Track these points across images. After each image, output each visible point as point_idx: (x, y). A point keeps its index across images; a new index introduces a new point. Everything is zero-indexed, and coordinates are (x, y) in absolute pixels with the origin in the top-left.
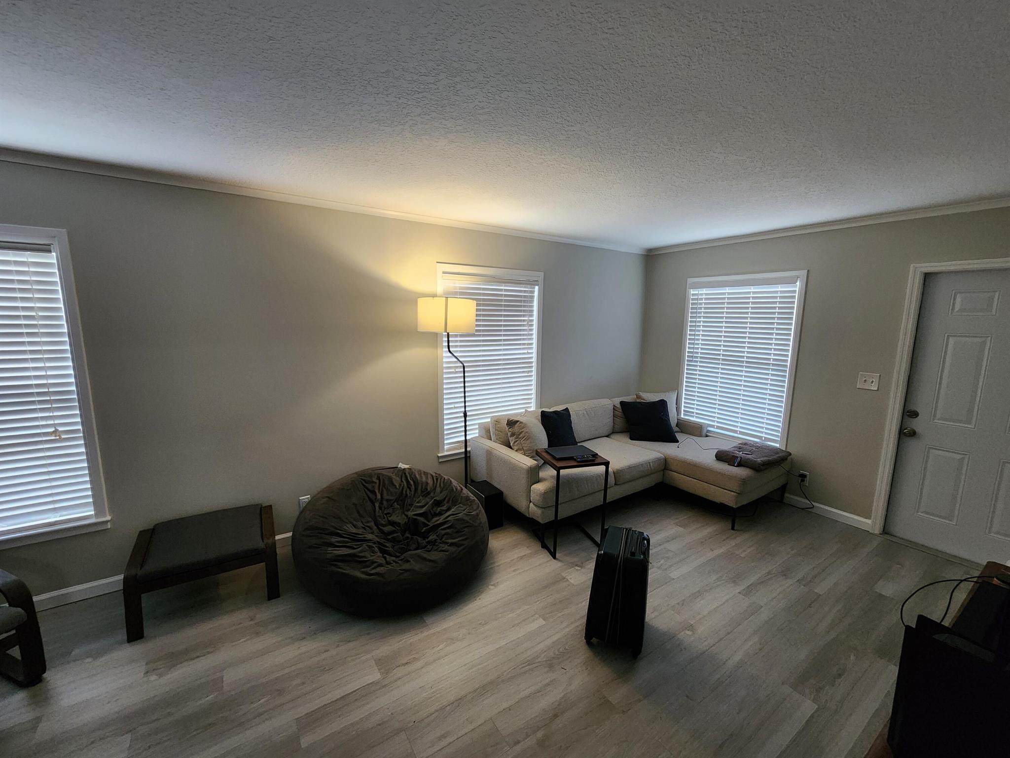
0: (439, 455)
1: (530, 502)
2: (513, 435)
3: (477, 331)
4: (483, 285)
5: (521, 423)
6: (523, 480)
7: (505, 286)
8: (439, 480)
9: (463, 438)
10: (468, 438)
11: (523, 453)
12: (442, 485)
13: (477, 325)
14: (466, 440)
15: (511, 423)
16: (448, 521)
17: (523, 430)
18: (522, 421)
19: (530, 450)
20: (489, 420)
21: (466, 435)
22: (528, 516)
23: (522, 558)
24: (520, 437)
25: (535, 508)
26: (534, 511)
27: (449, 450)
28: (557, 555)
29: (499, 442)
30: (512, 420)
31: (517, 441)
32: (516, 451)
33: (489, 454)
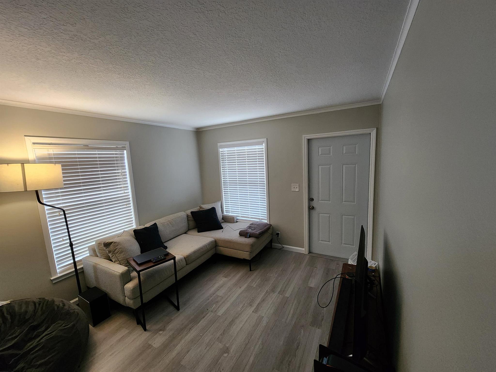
0: (52, 279)
1: (125, 297)
2: (110, 252)
3: (65, 184)
4: (77, 151)
5: (115, 243)
6: (118, 284)
7: (98, 151)
8: (41, 304)
9: (72, 261)
10: (76, 260)
11: (119, 263)
12: (44, 308)
13: (64, 181)
14: (75, 263)
15: (107, 245)
16: (40, 343)
17: (117, 248)
18: (115, 241)
19: (124, 260)
20: (94, 243)
21: (74, 259)
22: (125, 305)
23: (120, 340)
24: (115, 252)
25: (129, 300)
26: (129, 302)
27: (60, 273)
28: (147, 327)
29: (103, 257)
30: (108, 242)
31: (113, 256)
32: (114, 262)
33: (95, 268)
